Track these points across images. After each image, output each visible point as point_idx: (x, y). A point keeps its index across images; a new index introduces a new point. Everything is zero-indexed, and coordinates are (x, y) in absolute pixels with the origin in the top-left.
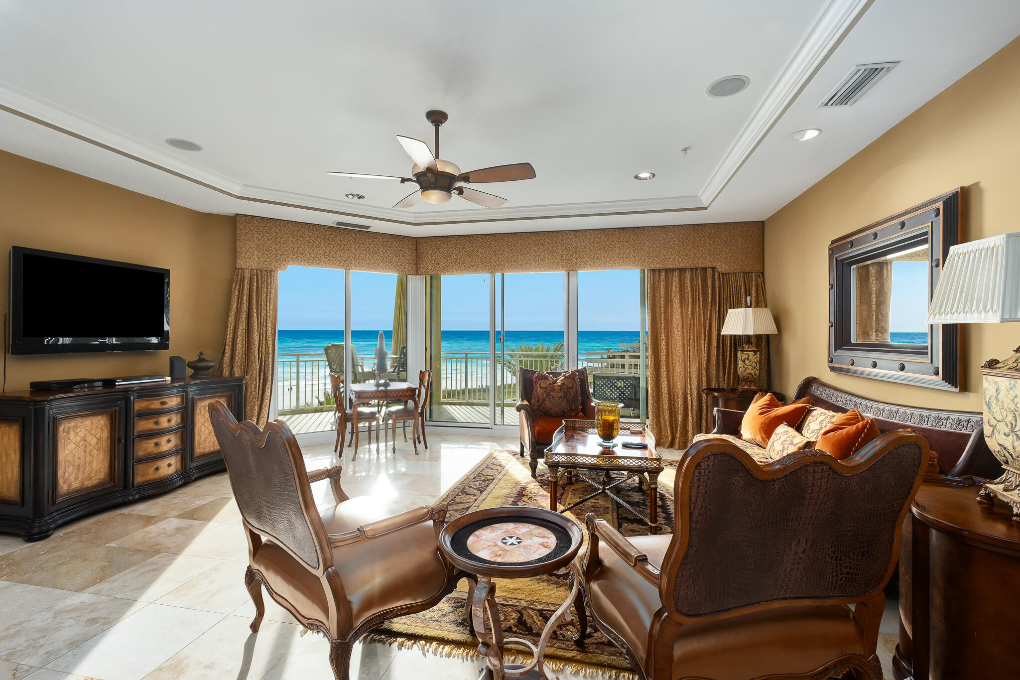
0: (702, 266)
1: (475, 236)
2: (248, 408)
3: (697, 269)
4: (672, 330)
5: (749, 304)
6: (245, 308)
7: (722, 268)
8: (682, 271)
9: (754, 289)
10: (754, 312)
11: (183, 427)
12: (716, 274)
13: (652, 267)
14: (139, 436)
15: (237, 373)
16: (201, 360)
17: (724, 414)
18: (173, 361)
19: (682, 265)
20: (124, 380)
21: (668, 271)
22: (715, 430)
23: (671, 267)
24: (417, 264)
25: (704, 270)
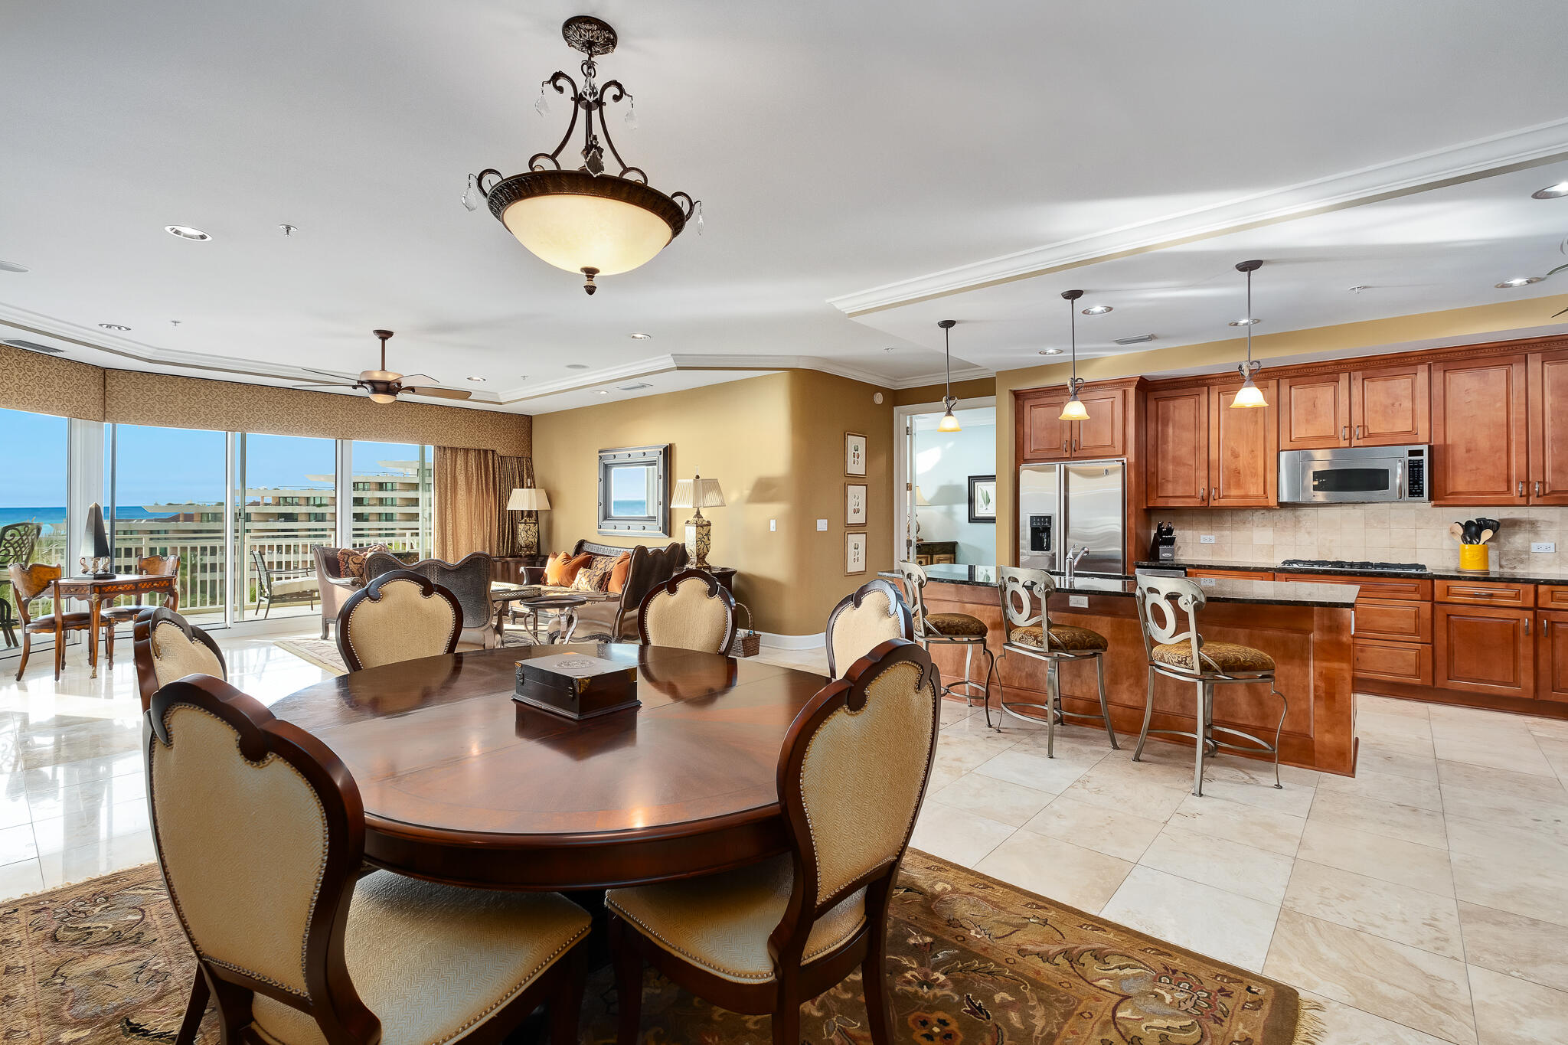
0: (485, 448)
1: (171, 378)
3: (479, 450)
4: (457, 505)
5: (529, 485)
7: (500, 451)
8: (467, 451)
9: (525, 472)
10: (536, 492)
12: (496, 458)
13: (440, 444)
17: (530, 571)
19: (467, 446)
21: (455, 450)
22: (525, 582)
24: (105, 406)
25: (486, 452)
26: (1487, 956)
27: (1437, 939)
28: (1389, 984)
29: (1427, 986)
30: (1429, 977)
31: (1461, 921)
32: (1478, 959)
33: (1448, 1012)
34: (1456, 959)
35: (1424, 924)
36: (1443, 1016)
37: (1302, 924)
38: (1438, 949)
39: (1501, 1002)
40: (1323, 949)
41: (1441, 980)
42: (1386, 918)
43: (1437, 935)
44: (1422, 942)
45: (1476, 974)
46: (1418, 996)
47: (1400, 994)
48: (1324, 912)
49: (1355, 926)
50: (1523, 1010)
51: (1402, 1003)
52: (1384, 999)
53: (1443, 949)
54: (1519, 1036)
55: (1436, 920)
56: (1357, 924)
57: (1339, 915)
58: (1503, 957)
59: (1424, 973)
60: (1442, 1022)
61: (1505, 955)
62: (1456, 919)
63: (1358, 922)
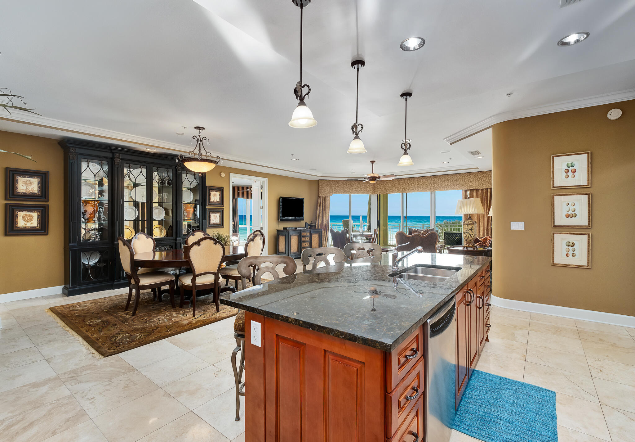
0: (485, 188)
2: (323, 238)
6: (321, 208)
11: (310, 241)
13: (464, 189)
14: (303, 242)
15: (320, 228)
16: (311, 223)
18: (306, 223)
19: (477, 188)
20: (299, 228)
23: (472, 189)
24: (374, 190)
26: (66, 401)
27: (86, 396)
28: (88, 373)
29: (79, 380)
30: (80, 382)
31: (83, 409)
32: (69, 398)
33: (69, 378)
34: (76, 393)
35: (94, 398)
36: (70, 376)
37: (125, 370)
38: (83, 392)
39: (56, 390)
40: (112, 369)
41: (76, 384)
42: (107, 390)
43: (87, 397)
44: (89, 390)
45: (67, 393)
46: (79, 376)
47: (84, 373)
48: (125, 377)
49: (113, 381)
50: (49, 392)
51: (82, 372)
52: (86, 370)
53: (81, 393)
54: (48, 384)
55: (91, 403)
56: (112, 382)
57: (121, 380)
58: (61, 405)
59: (82, 382)
60: (69, 374)
61: (61, 406)
62: (85, 409)
63: (113, 382)
